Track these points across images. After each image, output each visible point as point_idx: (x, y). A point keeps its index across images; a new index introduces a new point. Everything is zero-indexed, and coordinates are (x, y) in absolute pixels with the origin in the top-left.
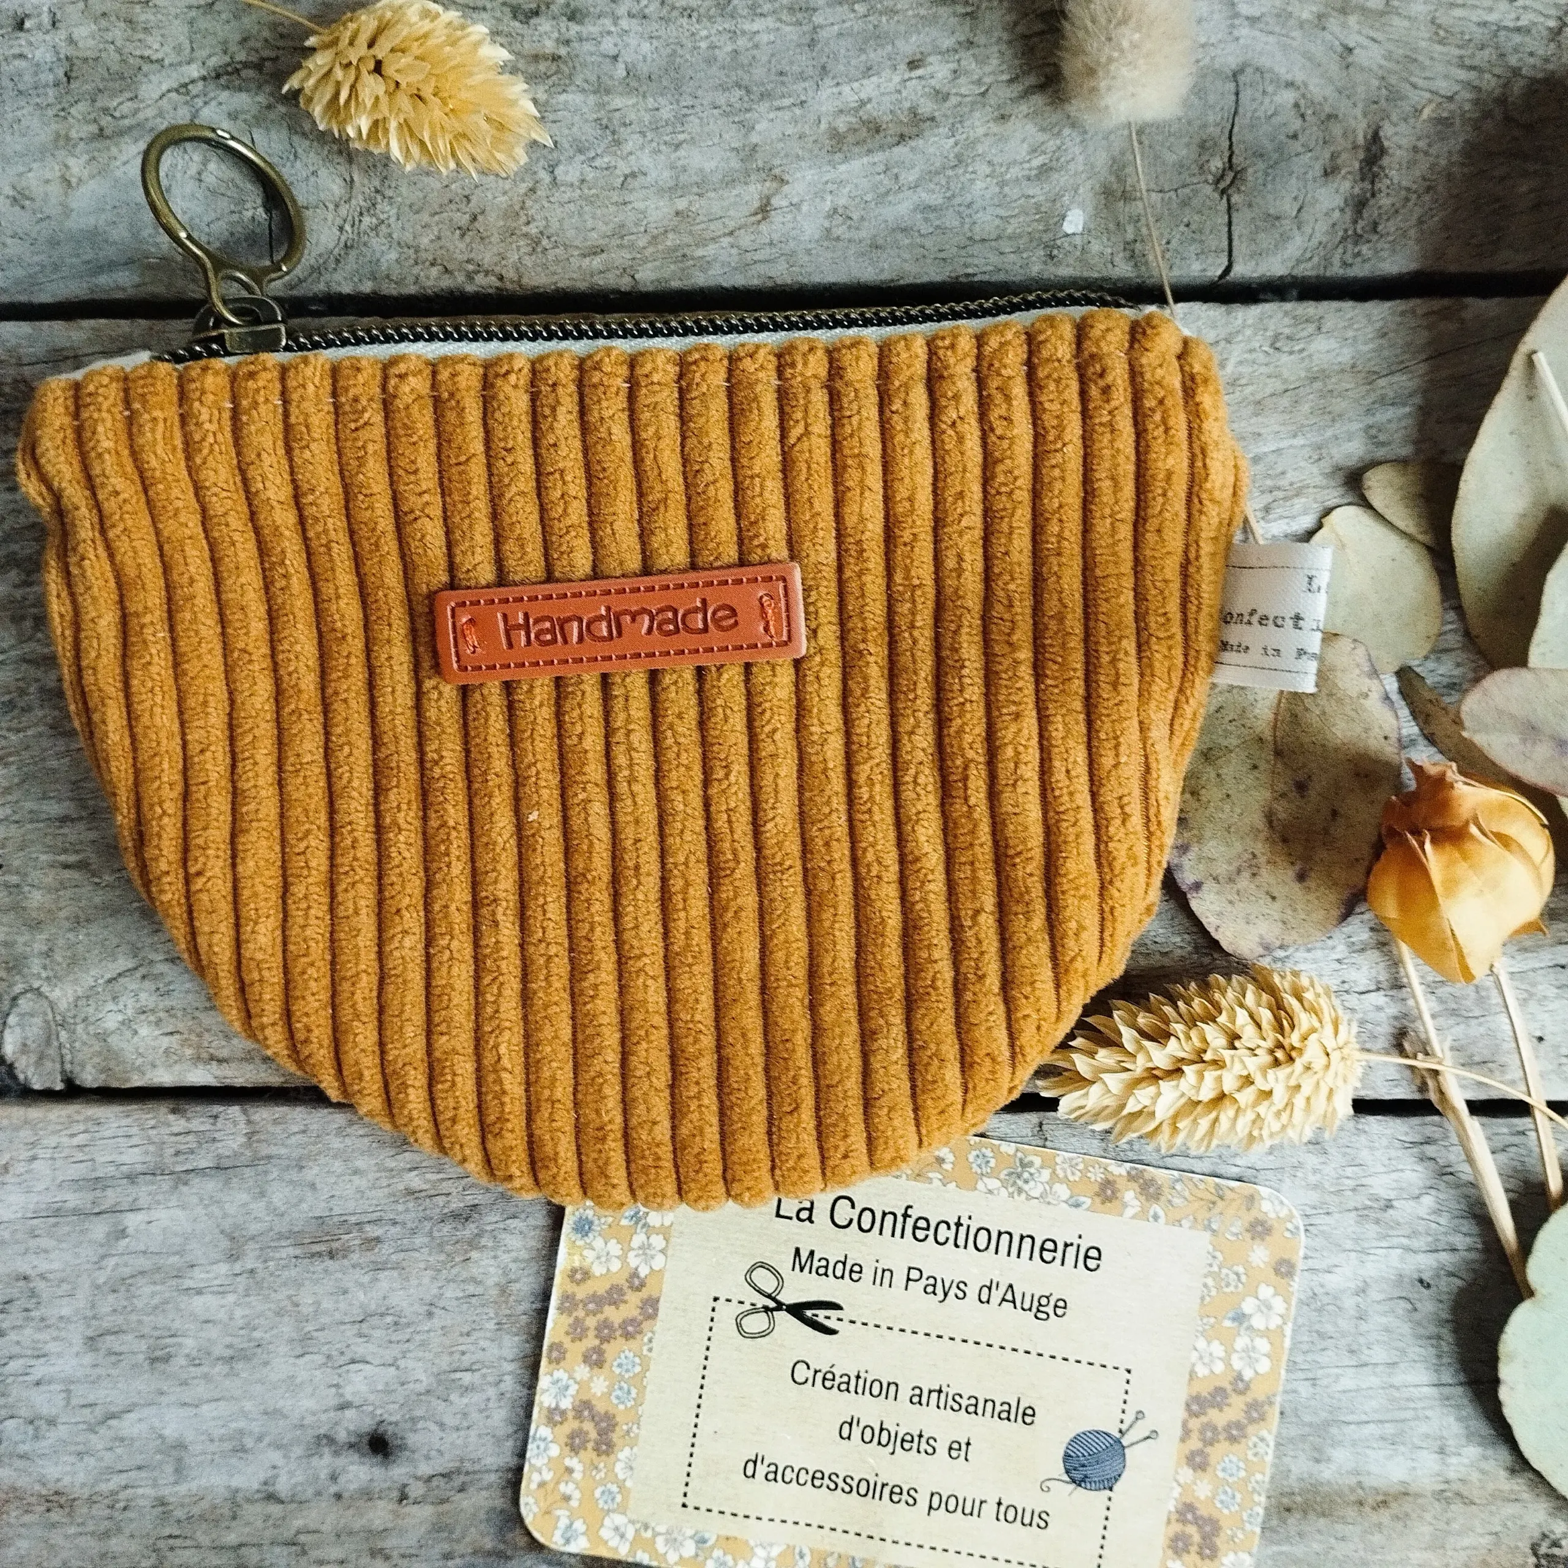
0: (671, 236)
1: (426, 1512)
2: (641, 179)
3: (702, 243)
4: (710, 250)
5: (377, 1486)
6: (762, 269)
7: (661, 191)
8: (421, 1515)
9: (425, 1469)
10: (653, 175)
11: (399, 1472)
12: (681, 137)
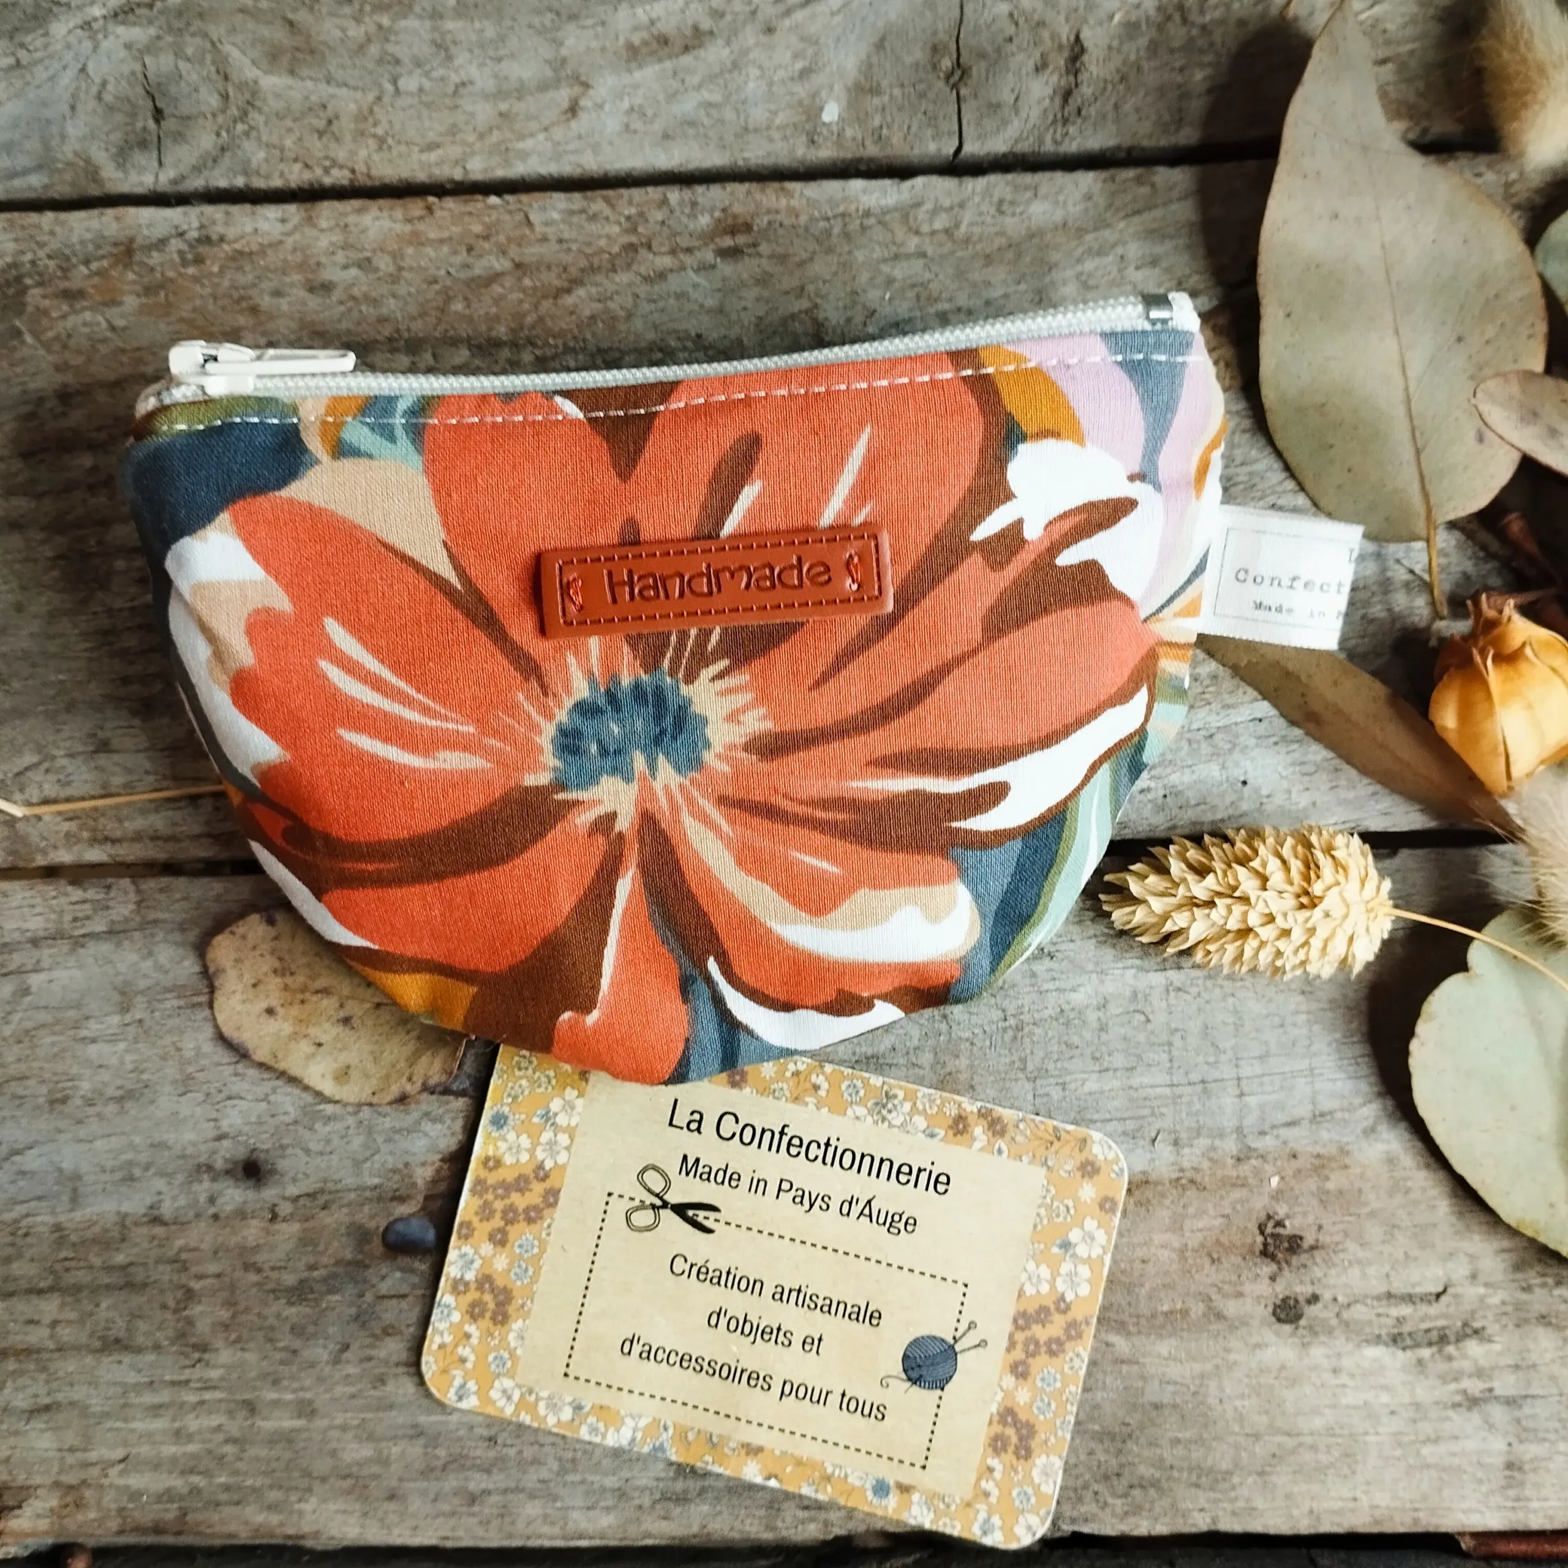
0: (496, 132)
1: (294, 1228)
2: (470, 88)
3: (522, 137)
4: (528, 144)
5: (250, 1208)
6: (573, 158)
7: (486, 97)
8: (289, 1230)
9: (292, 1190)
10: (479, 84)
11: (269, 1194)
12: (502, 52)
